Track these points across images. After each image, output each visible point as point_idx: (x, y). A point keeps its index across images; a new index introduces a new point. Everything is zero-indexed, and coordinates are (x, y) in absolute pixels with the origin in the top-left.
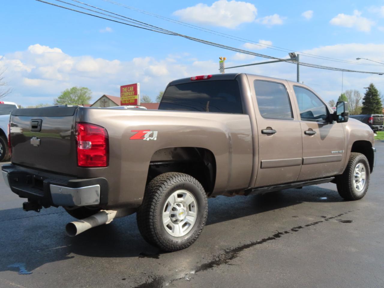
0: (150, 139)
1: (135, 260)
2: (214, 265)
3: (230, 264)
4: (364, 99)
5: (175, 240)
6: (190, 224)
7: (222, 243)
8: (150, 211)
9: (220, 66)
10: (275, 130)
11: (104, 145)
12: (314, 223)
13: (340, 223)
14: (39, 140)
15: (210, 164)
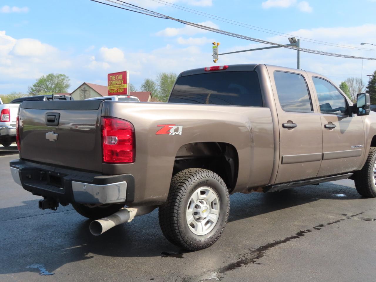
0: (175, 134)
1: (159, 259)
2: (242, 264)
3: (258, 264)
4: (367, 88)
5: (198, 239)
6: (212, 222)
7: (244, 242)
8: (174, 208)
9: (213, 52)
10: (296, 124)
11: (130, 140)
12: (336, 221)
13: (363, 222)
14: (57, 134)
15: (231, 159)
